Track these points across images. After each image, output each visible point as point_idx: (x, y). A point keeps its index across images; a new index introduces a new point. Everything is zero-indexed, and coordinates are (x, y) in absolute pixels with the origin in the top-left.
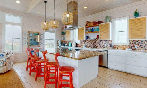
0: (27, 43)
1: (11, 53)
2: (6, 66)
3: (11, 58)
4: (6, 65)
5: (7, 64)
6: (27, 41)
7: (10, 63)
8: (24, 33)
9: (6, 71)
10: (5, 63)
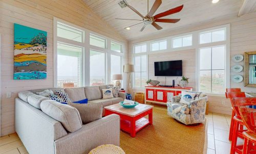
0: (241, 79)
1: (202, 95)
2: (189, 115)
3: (199, 104)
4: (189, 113)
5: (192, 112)
6: (242, 74)
7: (198, 112)
8: (234, 58)
9: (190, 123)
10: (188, 110)
